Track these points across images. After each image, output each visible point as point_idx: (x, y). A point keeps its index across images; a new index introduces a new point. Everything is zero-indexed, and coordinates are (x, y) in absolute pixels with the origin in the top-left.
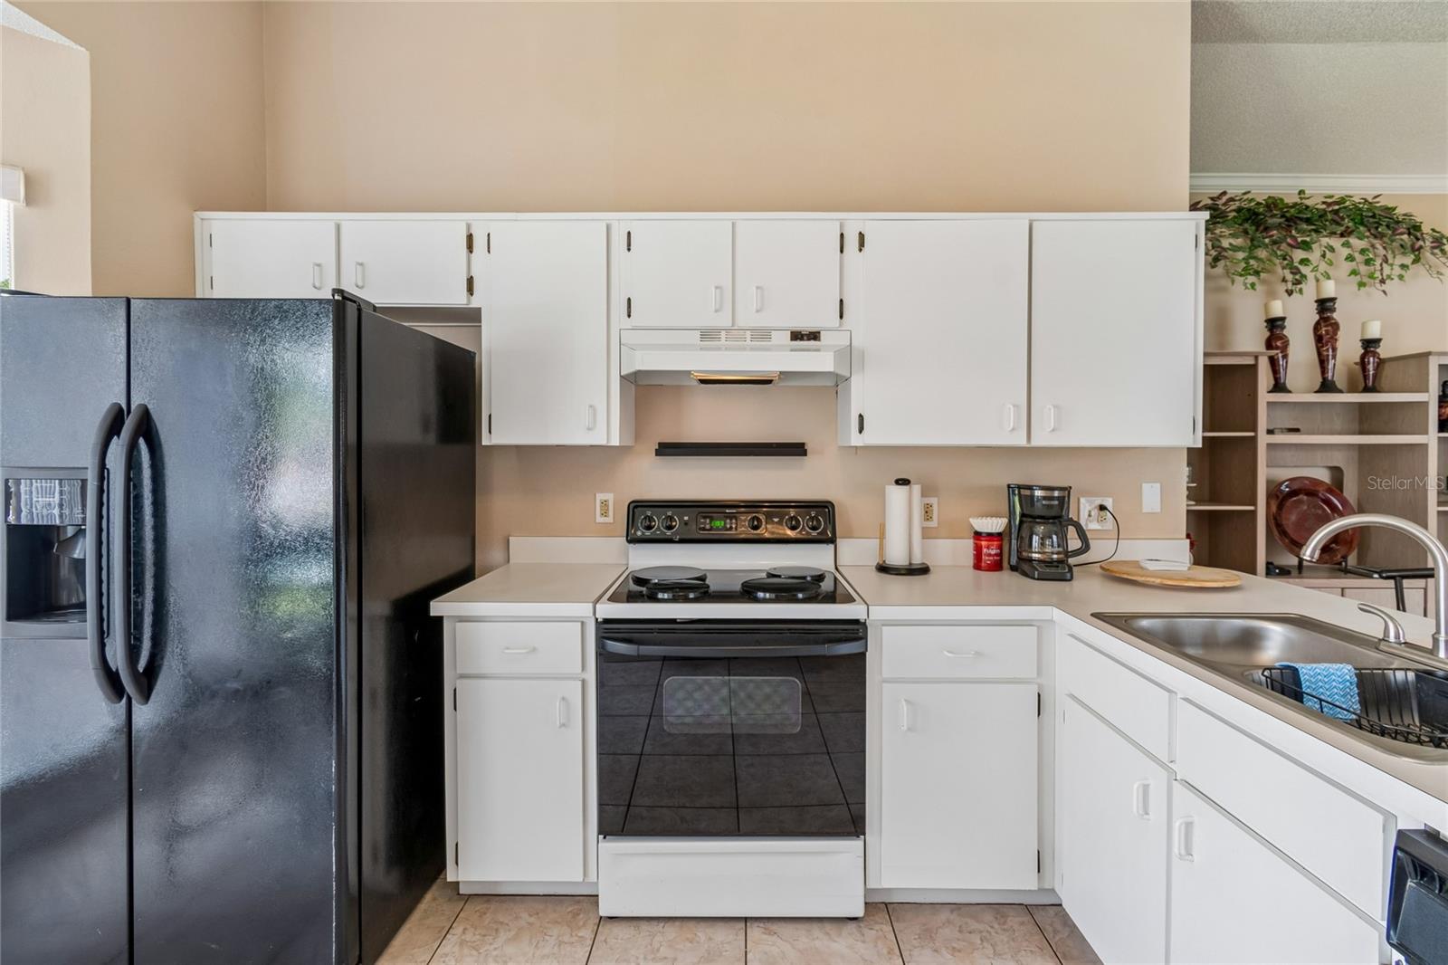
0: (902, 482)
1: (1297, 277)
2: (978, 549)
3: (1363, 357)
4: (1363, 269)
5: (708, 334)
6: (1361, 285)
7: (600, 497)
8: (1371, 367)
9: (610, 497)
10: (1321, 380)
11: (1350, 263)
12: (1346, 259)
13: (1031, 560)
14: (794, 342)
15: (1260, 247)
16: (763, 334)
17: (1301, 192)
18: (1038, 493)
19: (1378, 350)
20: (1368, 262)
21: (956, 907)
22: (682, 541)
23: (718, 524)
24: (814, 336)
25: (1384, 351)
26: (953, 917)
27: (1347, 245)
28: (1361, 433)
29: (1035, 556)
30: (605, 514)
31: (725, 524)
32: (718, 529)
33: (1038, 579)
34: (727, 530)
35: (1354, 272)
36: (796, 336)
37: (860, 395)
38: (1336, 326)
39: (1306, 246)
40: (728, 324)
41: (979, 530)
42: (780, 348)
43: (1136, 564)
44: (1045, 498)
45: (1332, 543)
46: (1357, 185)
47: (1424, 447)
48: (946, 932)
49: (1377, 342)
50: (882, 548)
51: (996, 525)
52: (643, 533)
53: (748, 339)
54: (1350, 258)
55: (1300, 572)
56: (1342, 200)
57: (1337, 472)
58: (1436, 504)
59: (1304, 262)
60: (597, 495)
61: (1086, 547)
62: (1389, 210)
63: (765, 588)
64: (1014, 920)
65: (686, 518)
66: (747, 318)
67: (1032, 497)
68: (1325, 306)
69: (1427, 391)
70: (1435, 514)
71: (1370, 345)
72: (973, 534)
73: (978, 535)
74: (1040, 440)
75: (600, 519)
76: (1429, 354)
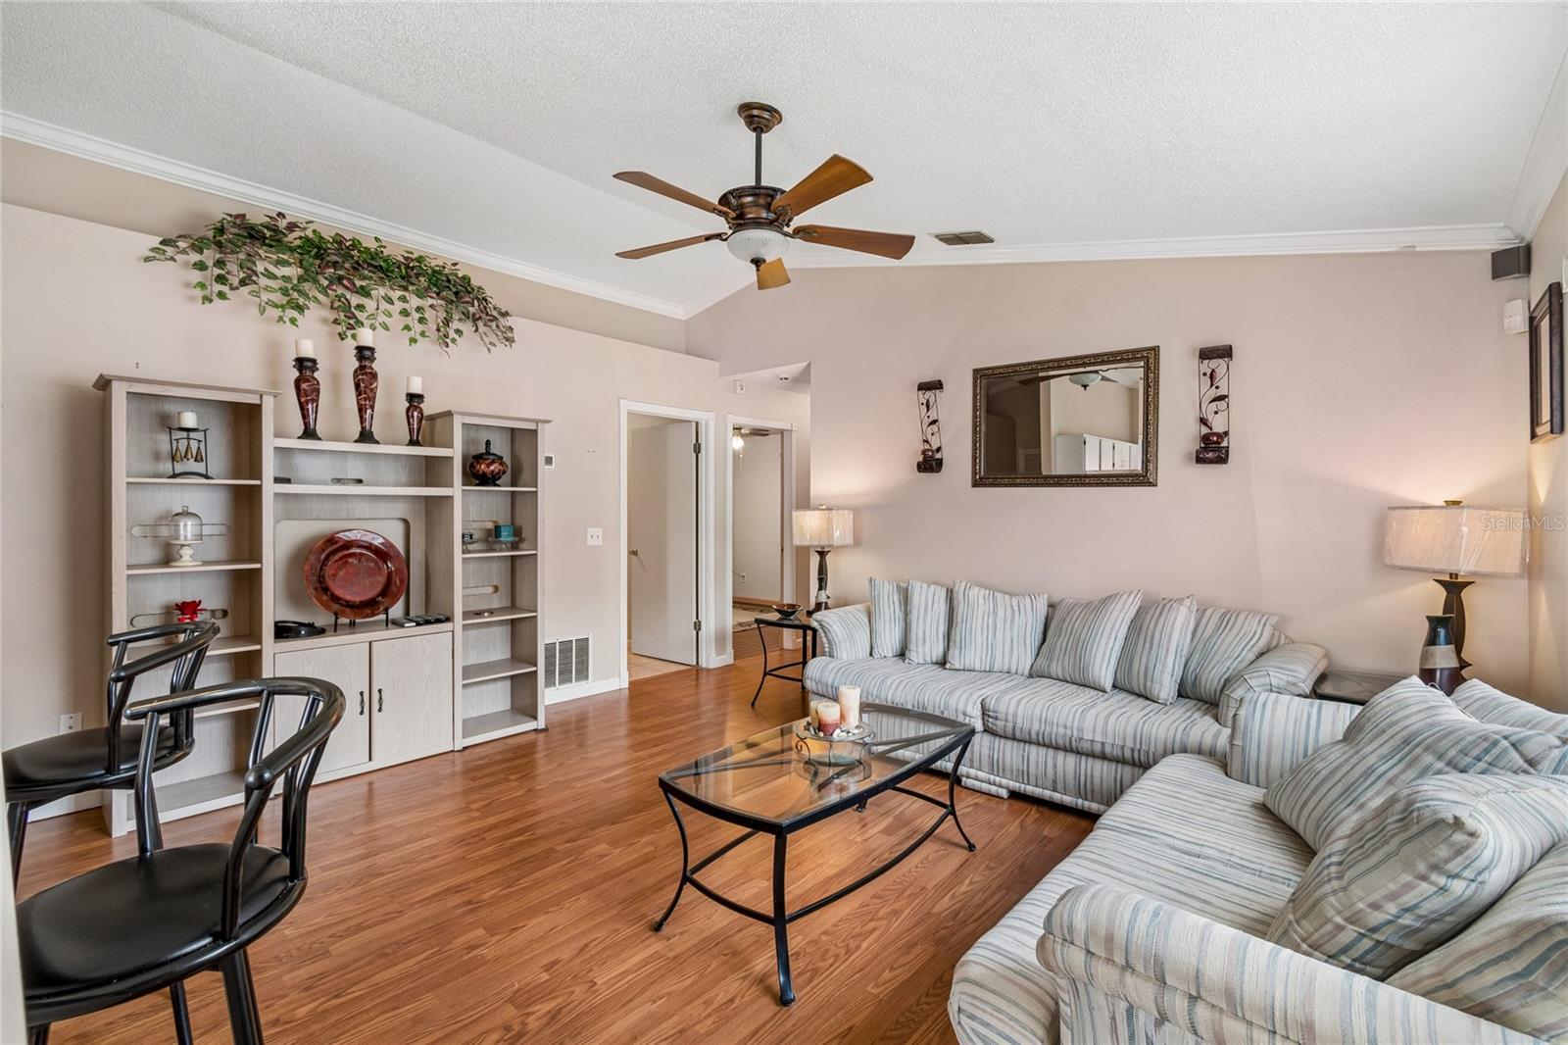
1: (352, 322)
3: (407, 411)
4: (418, 328)
6: (413, 341)
8: (415, 422)
10: (360, 429)
11: (403, 318)
12: (401, 312)
15: (308, 281)
19: (421, 406)
20: (421, 320)
25: (428, 408)
27: (403, 299)
35: (406, 328)
38: (374, 376)
39: (365, 292)
45: (378, 596)
46: (441, 248)
47: (450, 499)
49: (420, 397)
54: (405, 313)
55: (335, 631)
58: (461, 551)
59: (360, 307)
62: (466, 279)
68: (364, 354)
69: (451, 446)
70: (461, 561)
71: (414, 399)
76: (454, 412)
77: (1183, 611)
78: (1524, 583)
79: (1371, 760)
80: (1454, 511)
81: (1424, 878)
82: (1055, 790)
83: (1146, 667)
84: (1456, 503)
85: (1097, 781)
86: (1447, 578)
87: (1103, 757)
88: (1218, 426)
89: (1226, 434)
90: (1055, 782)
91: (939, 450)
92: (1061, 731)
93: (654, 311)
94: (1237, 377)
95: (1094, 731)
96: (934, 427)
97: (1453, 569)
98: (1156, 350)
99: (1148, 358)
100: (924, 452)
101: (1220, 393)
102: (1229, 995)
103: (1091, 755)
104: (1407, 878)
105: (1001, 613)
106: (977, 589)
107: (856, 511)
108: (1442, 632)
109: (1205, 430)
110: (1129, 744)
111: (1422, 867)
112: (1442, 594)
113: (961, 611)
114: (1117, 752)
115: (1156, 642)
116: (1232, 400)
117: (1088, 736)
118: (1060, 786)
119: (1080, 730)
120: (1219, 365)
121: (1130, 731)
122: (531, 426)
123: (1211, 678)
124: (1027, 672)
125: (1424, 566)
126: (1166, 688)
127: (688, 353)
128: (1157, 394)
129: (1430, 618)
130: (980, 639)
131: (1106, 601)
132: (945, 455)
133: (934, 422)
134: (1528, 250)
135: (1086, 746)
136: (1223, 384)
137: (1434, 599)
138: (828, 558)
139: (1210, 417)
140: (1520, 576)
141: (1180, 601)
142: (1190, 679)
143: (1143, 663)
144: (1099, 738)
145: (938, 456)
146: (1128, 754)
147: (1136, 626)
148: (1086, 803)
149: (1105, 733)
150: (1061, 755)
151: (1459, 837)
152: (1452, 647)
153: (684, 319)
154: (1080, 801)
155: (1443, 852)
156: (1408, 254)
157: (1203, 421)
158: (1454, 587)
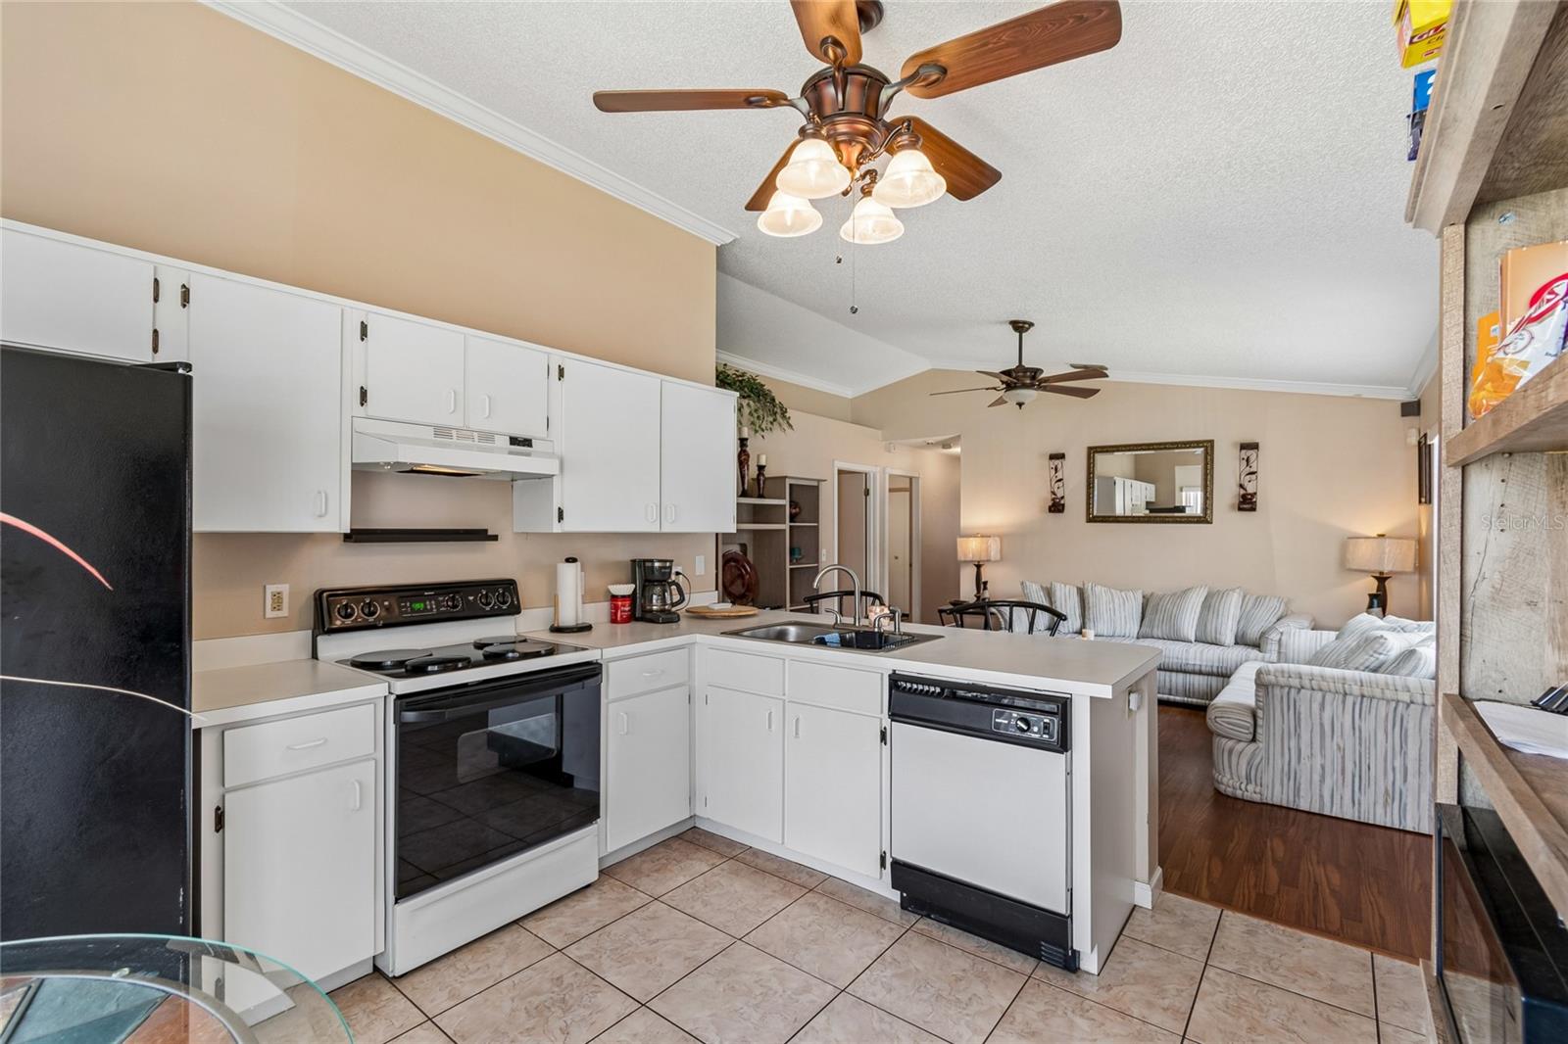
0: (571, 560)
2: (616, 608)
3: (758, 475)
4: (756, 421)
5: (442, 432)
6: (756, 431)
7: (271, 589)
8: (762, 482)
9: (284, 588)
10: (741, 489)
13: (651, 611)
14: (513, 447)
16: (487, 437)
17: (725, 365)
18: (657, 564)
19: (764, 472)
20: (757, 417)
21: (641, 854)
22: (387, 626)
23: (419, 606)
24: (527, 443)
25: (768, 473)
26: (643, 858)
28: (754, 522)
29: (655, 608)
30: (278, 606)
31: (426, 606)
32: (419, 611)
33: (663, 623)
34: (428, 611)
35: (753, 423)
36: (514, 441)
37: (562, 493)
38: (748, 456)
40: (460, 425)
41: (615, 593)
42: (500, 450)
43: (707, 607)
44: (661, 568)
45: (746, 592)
47: (783, 531)
48: (646, 866)
49: (764, 467)
50: (556, 613)
51: (626, 589)
52: (343, 622)
53: (476, 439)
54: (751, 413)
56: (743, 375)
57: (743, 546)
58: (789, 564)
60: (267, 586)
61: (682, 600)
63: (433, 663)
64: (675, 845)
65: (386, 603)
66: (479, 423)
67: (653, 567)
68: (742, 443)
69: (785, 499)
70: (789, 570)
71: (761, 468)
72: (609, 598)
73: (614, 598)
74: (666, 529)
75: (270, 614)
76: (786, 477)
77: (1236, 595)
78: (1416, 577)
79: (1349, 642)
80: (1380, 540)
81: (1372, 656)
82: (1170, 694)
83: (1216, 628)
84: (1382, 536)
85: (1196, 686)
86: (1378, 575)
87: (1200, 673)
88: (1250, 490)
89: (1255, 493)
90: (1170, 690)
91: (1063, 498)
92: (1175, 660)
93: (832, 393)
94: (1263, 461)
95: (1195, 659)
96: (1060, 484)
97: (1381, 570)
98: (1212, 442)
99: (1208, 446)
100: (1053, 499)
101: (1252, 470)
102: (1322, 677)
103: (1194, 672)
104: (1367, 657)
105: (1116, 601)
106: (1099, 587)
107: (1001, 537)
108: (1375, 601)
109: (1242, 492)
110: (1216, 664)
111: (1371, 653)
112: (1375, 583)
113: (1091, 600)
114: (1209, 669)
115: (1220, 613)
116: (1259, 474)
117: (1191, 662)
118: (1173, 692)
119: (1186, 659)
120: (1252, 453)
121: (1216, 658)
122: (815, 484)
123: (1253, 633)
124: (1135, 636)
125: (1366, 568)
126: (1229, 639)
127: (852, 423)
128: (1212, 468)
129: (1370, 595)
130: (1106, 617)
131: (1185, 592)
132: (1067, 502)
133: (1060, 480)
134: (1418, 403)
135: (1190, 668)
136: (1254, 465)
137: (1372, 586)
138: (982, 569)
139: (1246, 484)
140: (1414, 573)
141: (1233, 590)
142: (1240, 634)
143: (1214, 626)
144: (1198, 663)
145: (1062, 502)
146: (1215, 670)
147: (1207, 605)
148: (1190, 700)
149: (1201, 660)
150: (1174, 674)
151: (1382, 641)
152: (1380, 609)
153: (850, 397)
154: (1186, 699)
155: (1377, 646)
156: (1358, 398)
157: (1241, 486)
158: (1382, 579)
